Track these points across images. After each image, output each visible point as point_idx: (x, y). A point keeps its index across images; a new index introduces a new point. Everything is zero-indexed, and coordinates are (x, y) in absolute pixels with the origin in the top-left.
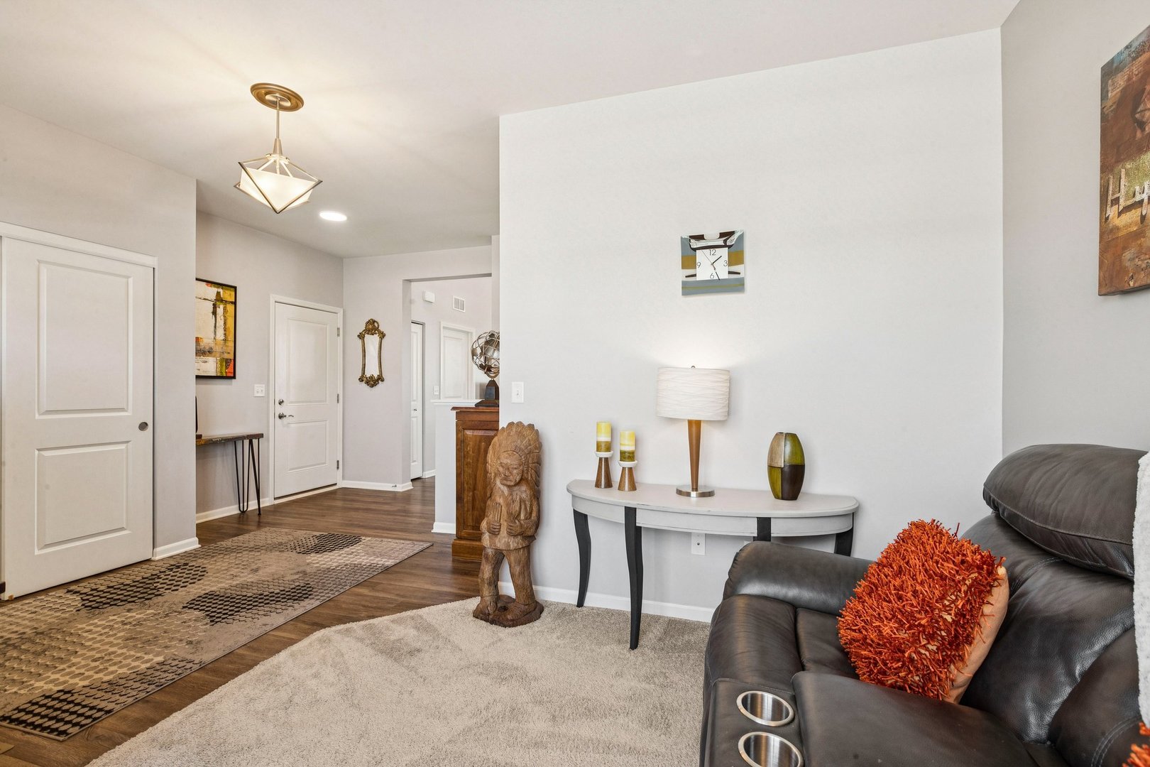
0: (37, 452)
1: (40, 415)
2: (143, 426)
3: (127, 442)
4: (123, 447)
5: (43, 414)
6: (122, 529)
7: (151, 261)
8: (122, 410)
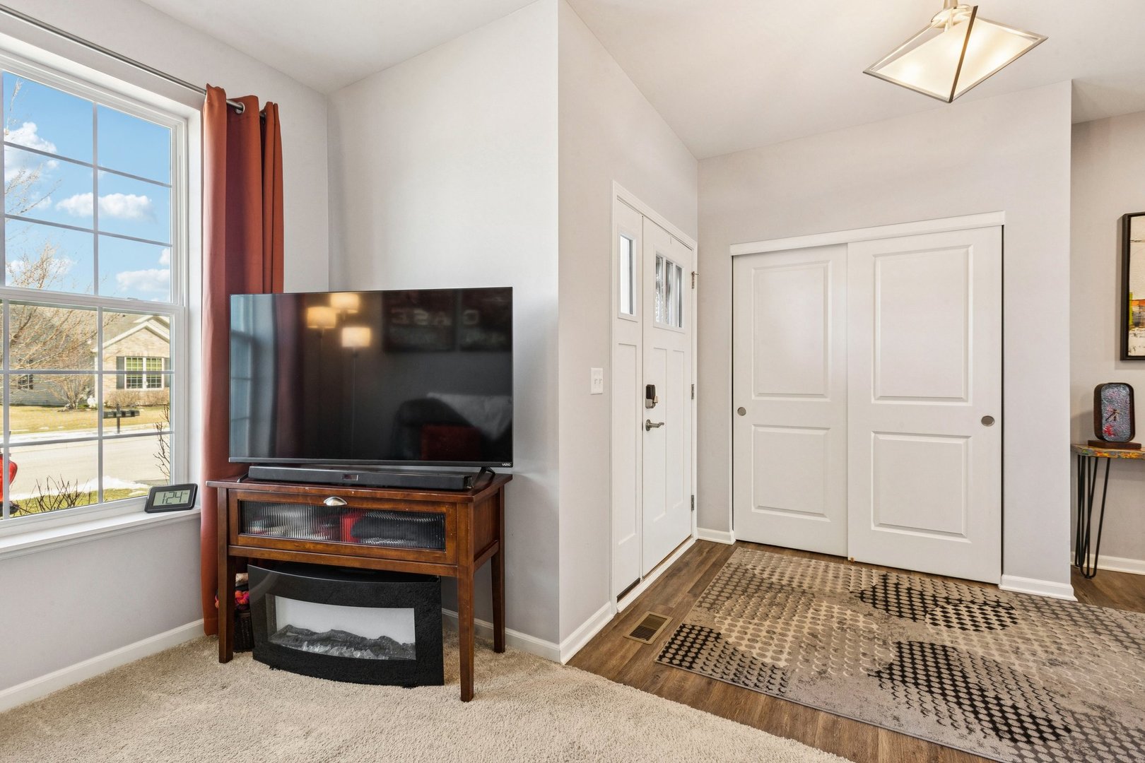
0: (873, 435)
1: (875, 399)
2: (987, 421)
3: (967, 437)
4: (961, 441)
5: (878, 399)
6: (960, 535)
7: (1000, 218)
8: (959, 399)
